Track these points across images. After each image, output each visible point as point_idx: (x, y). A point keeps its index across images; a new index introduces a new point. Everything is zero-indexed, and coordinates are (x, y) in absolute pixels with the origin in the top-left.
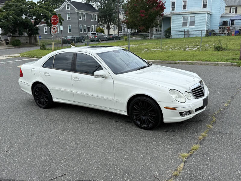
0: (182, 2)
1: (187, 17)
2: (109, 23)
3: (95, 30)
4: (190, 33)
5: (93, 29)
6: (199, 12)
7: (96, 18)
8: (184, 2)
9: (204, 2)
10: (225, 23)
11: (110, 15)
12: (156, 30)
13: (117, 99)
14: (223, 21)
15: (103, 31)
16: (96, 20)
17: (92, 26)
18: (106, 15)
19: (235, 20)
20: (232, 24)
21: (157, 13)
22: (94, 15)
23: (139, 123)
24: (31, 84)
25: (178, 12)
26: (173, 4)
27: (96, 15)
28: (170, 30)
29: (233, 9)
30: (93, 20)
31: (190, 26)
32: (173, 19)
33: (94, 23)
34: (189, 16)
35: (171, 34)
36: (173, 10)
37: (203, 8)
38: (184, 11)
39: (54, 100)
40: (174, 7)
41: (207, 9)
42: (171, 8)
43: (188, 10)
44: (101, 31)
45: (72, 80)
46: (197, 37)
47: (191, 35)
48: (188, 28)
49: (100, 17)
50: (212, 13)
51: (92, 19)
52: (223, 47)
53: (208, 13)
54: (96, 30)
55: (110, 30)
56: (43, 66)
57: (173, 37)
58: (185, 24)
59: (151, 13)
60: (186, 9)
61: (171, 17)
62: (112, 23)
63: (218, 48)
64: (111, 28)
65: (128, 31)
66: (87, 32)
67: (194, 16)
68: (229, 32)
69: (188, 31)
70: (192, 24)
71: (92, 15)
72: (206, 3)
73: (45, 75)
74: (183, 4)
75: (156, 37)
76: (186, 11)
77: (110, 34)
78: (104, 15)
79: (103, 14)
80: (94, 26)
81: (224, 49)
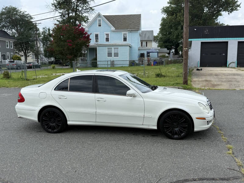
0: (105, 35)
1: (111, 48)
2: (26, 51)
3: (10, 58)
4: (115, 63)
5: (8, 56)
6: (122, 44)
7: (12, 45)
8: (106, 35)
9: (124, 36)
10: (142, 55)
11: (27, 43)
12: (81, 59)
13: (147, 115)
14: (141, 54)
15: (20, 59)
16: (11, 47)
17: (7, 53)
18: (23, 43)
19: (151, 52)
20: (148, 56)
21: (84, 43)
22: (9, 42)
23: (170, 134)
24: (38, 109)
25: (102, 44)
26: (97, 36)
27: (12, 42)
28: (97, 60)
29: (144, 44)
30: (9, 48)
31: (114, 57)
32: (99, 49)
33: (10, 50)
34: (113, 47)
35: (98, 64)
36: (97, 41)
37: (124, 41)
38: (107, 43)
39: (69, 123)
40: (98, 39)
41: (127, 42)
42: (95, 40)
43: (111, 42)
44: (18, 59)
45: (96, 101)
46: (122, 67)
47: (116, 65)
48: (113, 58)
49: (16, 45)
50: (132, 46)
51: (7, 46)
52: (163, 74)
53: (129, 46)
54: (12, 58)
55: (28, 58)
56: (55, 90)
57: (99, 66)
58: (110, 55)
59: (78, 43)
60: (109, 41)
61: (96, 48)
62: (29, 51)
63: (158, 75)
64: (29, 56)
65: (46, 60)
66: (2, 60)
67: (118, 48)
68: (149, 63)
69: (113, 61)
70: (116, 55)
71: (7, 42)
72: (126, 37)
73: (60, 98)
74: (105, 37)
75: (82, 66)
76: (109, 43)
77: (28, 62)
78: (20, 43)
79: (20, 41)
80: (10, 54)
81: (164, 76)
